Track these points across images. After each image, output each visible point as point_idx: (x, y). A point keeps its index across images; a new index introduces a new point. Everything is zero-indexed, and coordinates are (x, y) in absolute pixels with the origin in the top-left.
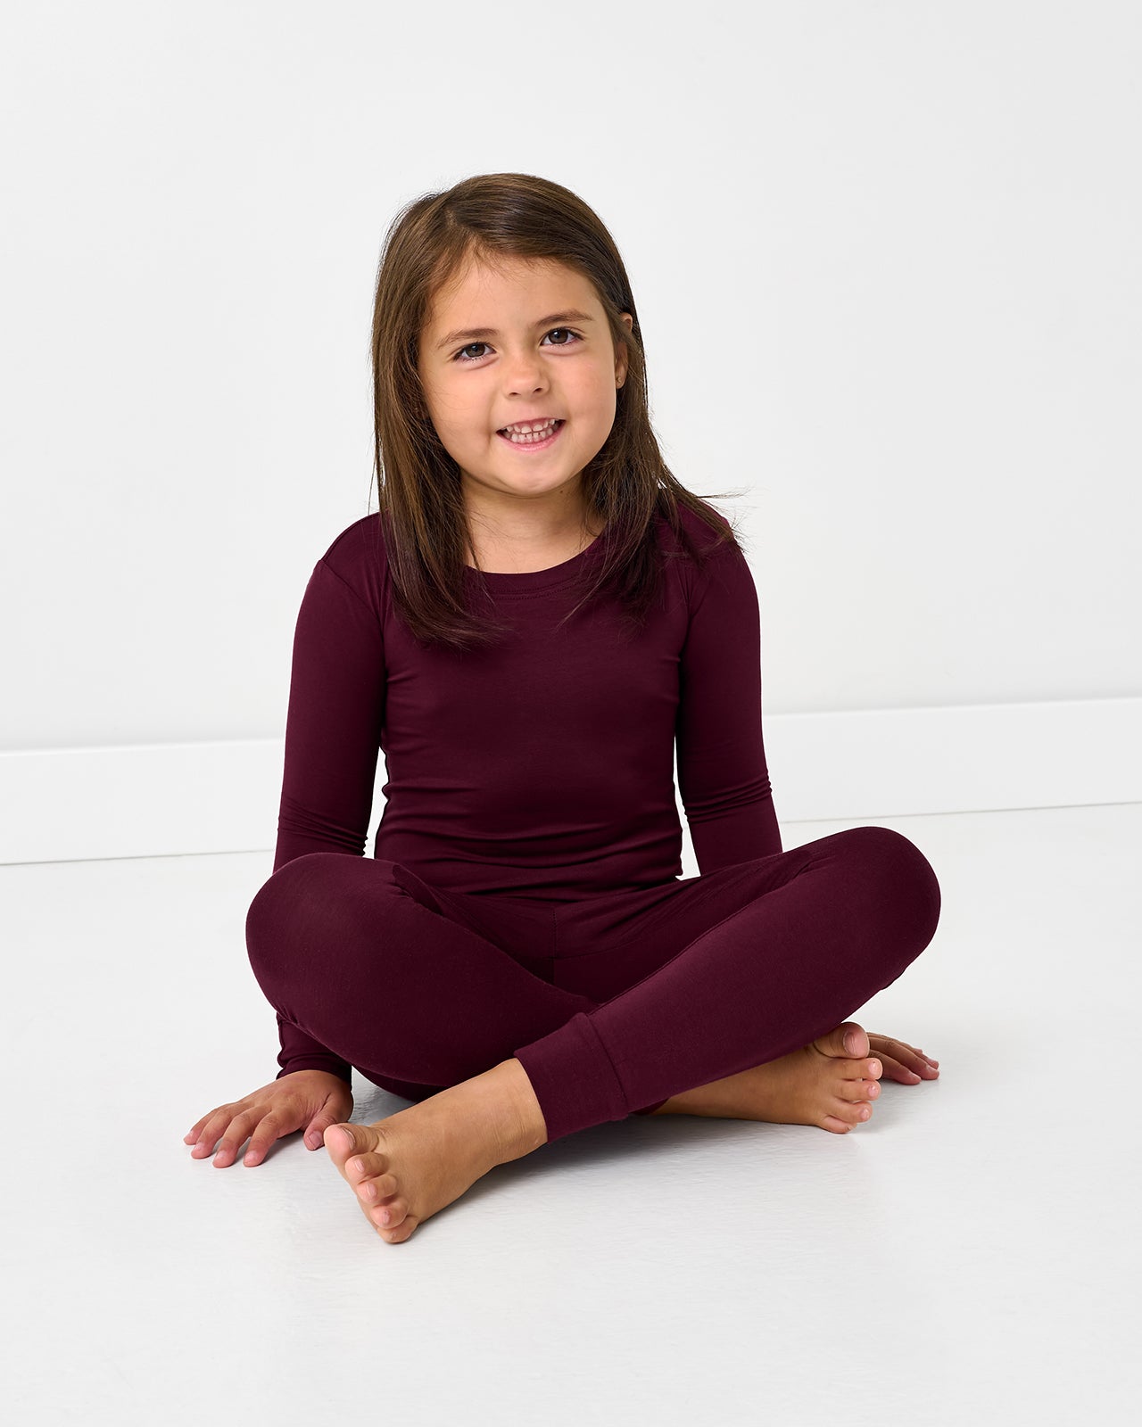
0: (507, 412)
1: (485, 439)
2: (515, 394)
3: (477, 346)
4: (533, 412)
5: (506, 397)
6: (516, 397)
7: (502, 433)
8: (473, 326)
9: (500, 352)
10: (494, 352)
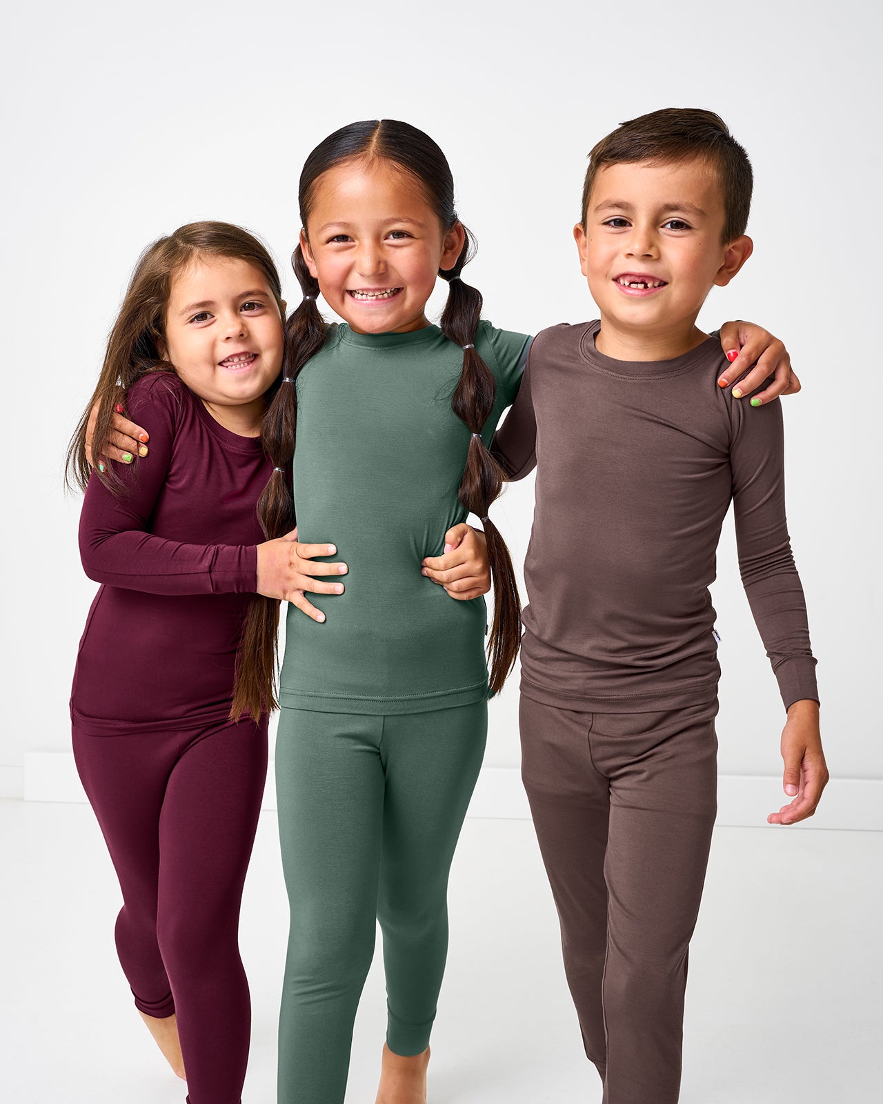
0: (225, 350)
1: (212, 368)
2: (228, 338)
3: (204, 314)
4: (240, 348)
5: (223, 341)
6: (229, 340)
7: (220, 364)
8: (200, 300)
9: (217, 316)
10: (214, 317)
